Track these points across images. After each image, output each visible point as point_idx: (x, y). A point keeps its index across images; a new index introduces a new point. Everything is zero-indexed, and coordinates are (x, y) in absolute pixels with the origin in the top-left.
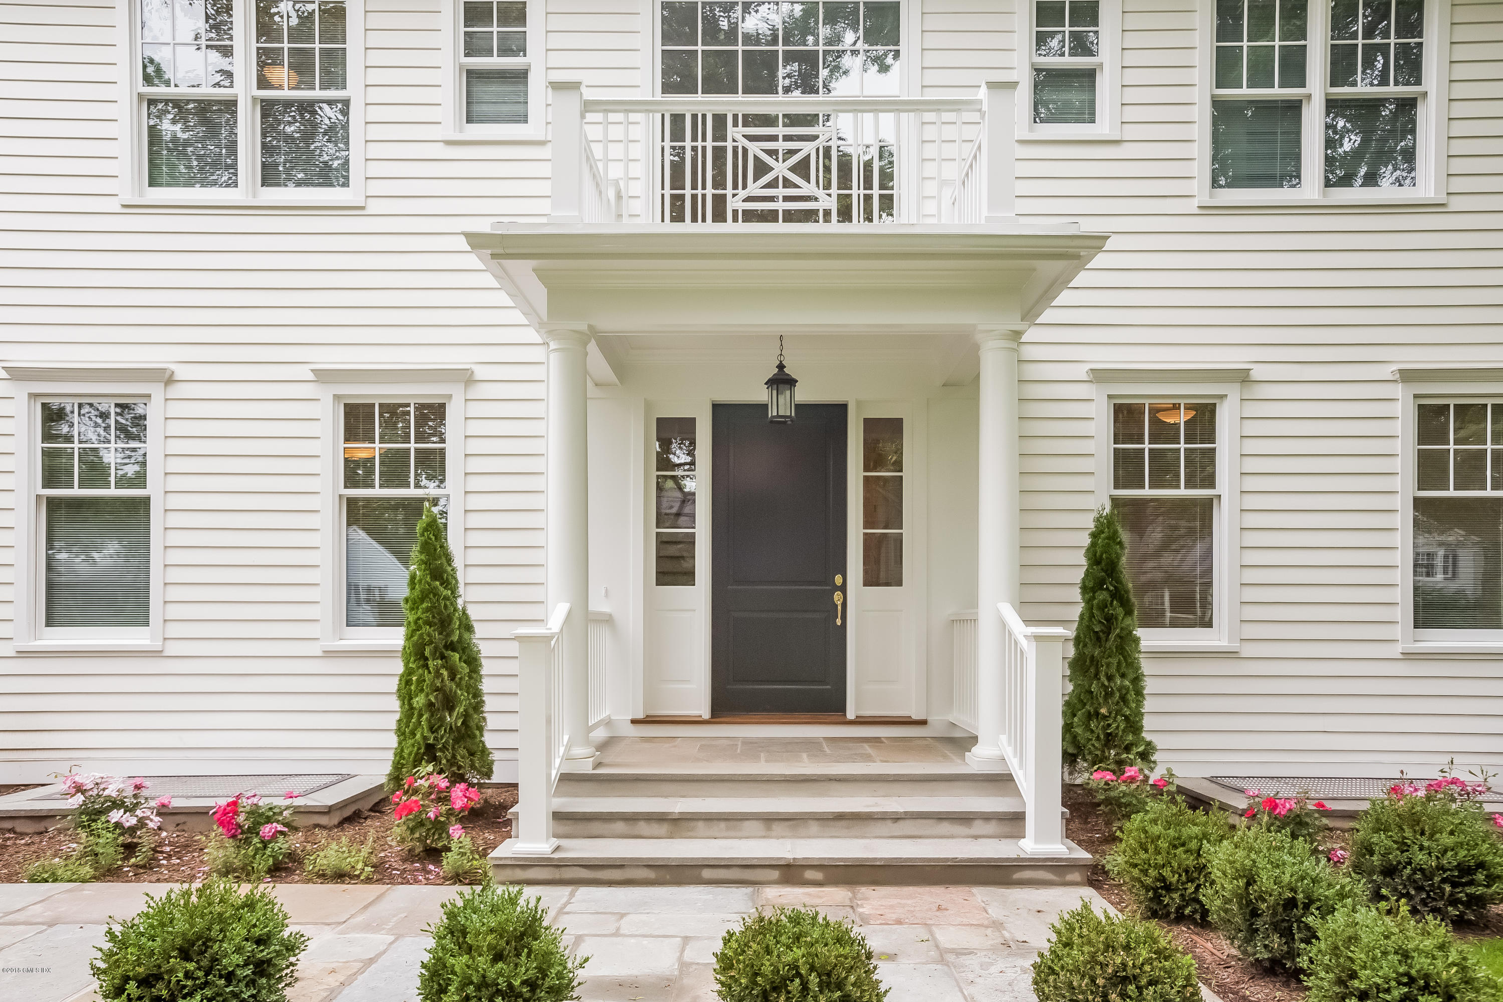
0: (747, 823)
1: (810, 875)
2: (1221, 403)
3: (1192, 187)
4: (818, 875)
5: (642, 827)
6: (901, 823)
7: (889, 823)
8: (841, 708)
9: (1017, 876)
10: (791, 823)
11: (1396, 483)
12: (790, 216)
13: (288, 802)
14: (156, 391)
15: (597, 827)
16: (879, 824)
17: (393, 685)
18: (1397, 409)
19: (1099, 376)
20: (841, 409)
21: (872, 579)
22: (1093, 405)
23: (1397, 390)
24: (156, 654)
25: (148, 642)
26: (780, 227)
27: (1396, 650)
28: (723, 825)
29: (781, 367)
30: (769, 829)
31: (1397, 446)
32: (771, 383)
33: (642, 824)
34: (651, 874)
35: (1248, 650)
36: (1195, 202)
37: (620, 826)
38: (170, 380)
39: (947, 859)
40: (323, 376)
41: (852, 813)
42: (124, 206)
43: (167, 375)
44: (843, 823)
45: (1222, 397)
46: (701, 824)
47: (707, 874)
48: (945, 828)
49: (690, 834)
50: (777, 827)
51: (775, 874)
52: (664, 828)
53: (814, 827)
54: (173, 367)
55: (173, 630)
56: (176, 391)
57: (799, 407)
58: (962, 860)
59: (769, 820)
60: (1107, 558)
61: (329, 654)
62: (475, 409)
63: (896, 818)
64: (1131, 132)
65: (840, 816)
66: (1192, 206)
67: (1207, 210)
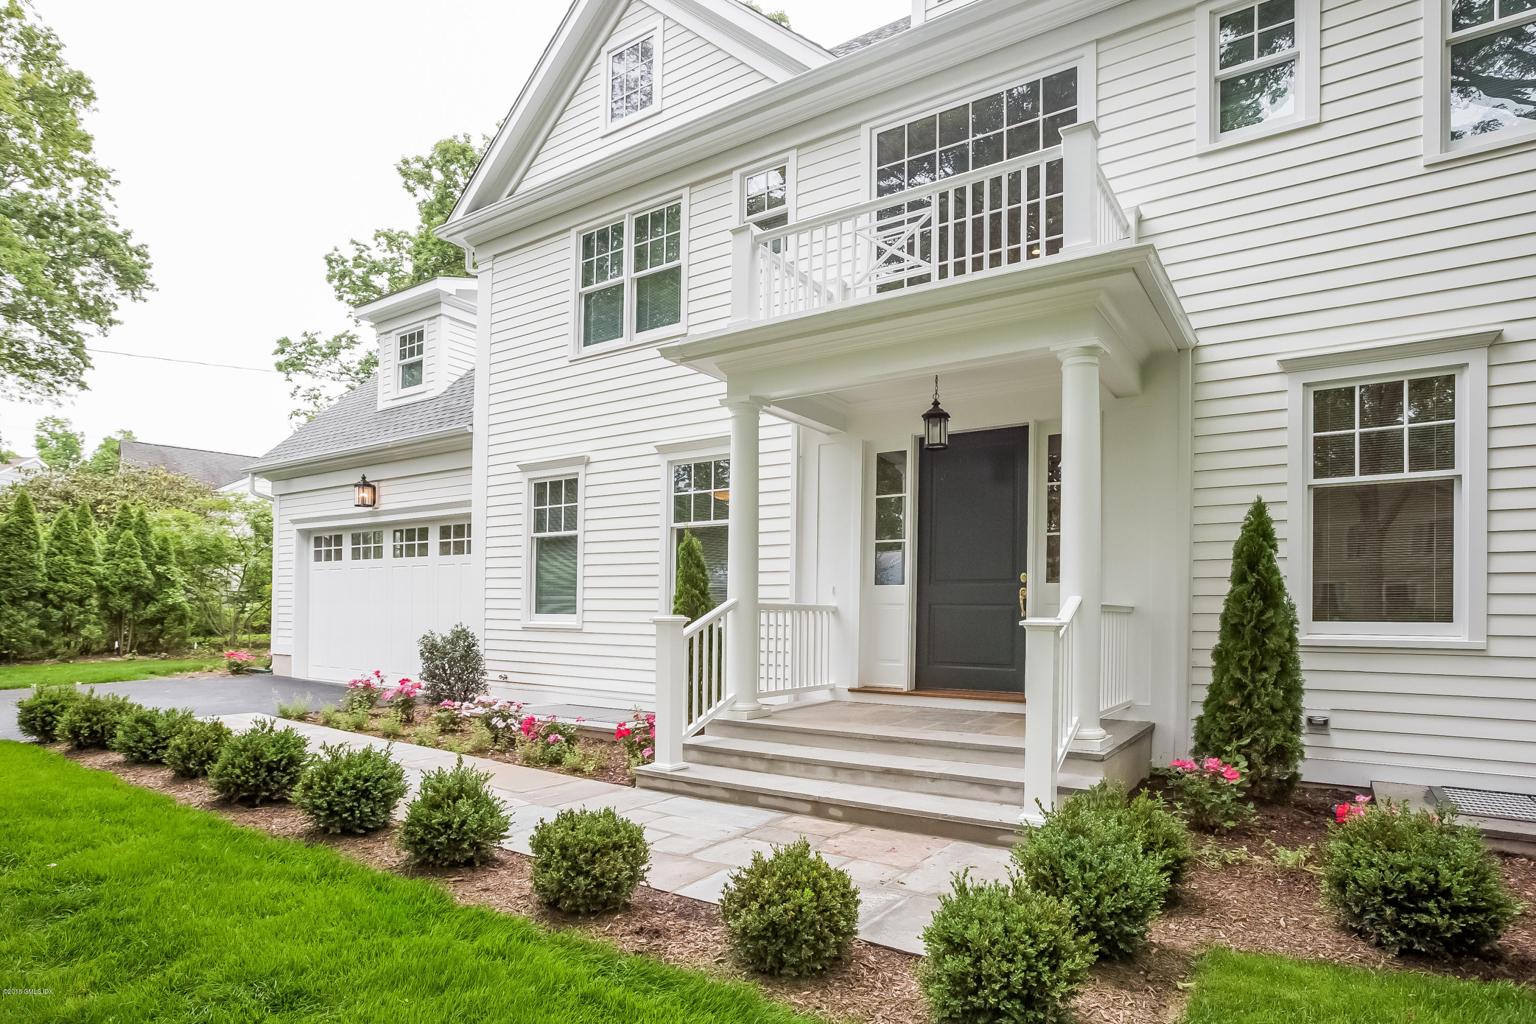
0: (820, 768)
1: (833, 811)
2: (1462, 373)
3: (1417, 148)
4: (839, 813)
5: (750, 763)
6: (938, 783)
7: (928, 781)
9: (1002, 838)
10: (850, 772)
12: (912, 282)
13: (578, 723)
14: (580, 470)
15: (722, 759)
16: (920, 781)
19: (1290, 366)
20: (1022, 430)
22: (1285, 396)
24: (579, 631)
25: (575, 623)
26: (907, 290)
28: (803, 767)
29: (936, 404)
30: (835, 775)
32: (928, 417)
33: (750, 760)
34: (726, 795)
35: (1498, 649)
36: (1421, 162)
37: (735, 760)
38: (588, 463)
39: (938, 815)
41: (897, 770)
42: (571, 361)
43: (586, 460)
44: (891, 777)
45: (1463, 366)
46: (788, 765)
47: (762, 800)
48: (976, 791)
49: (781, 771)
50: (842, 774)
51: (808, 808)
52: (763, 765)
53: (869, 778)
54: (588, 454)
55: (588, 616)
56: (593, 468)
57: (951, 437)
58: (950, 817)
59: (837, 768)
60: (1247, 550)
63: (935, 778)
64: (1330, 112)
65: (888, 771)
66: (1417, 167)
67: (1438, 167)
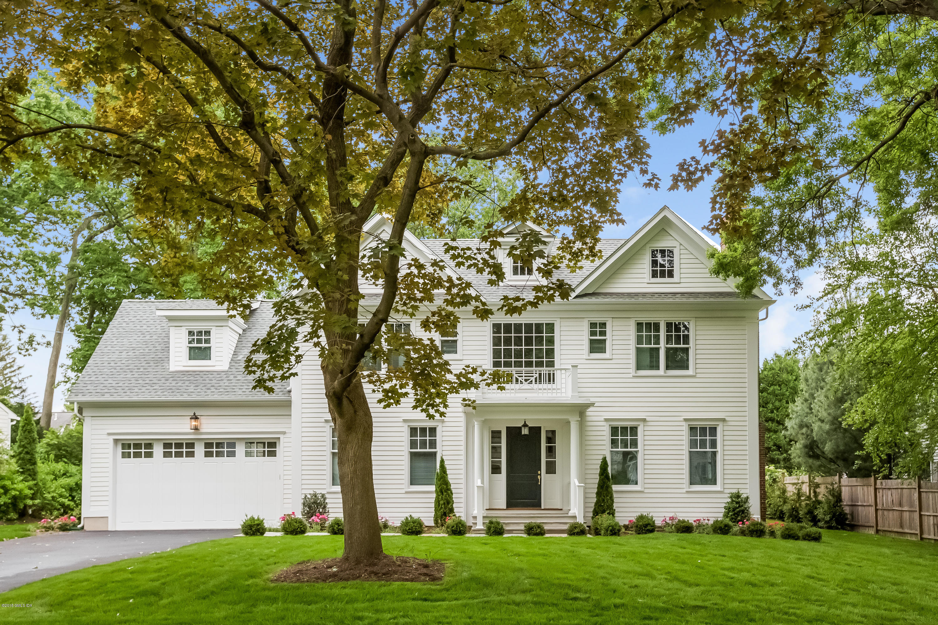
3: (631, 371)
8: (540, 506)
11: (684, 447)
17: (433, 500)
18: (684, 428)
19: (606, 420)
20: (540, 428)
21: (548, 472)
22: (606, 427)
23: (684, 423)
27: (684, 491)
31: (684, 438)
35: (646, 491)
40: (405, 421)
45: (639, 425)
48: (562, 525)
57: (530, 428)
60: (604, 468)
61: (407, 493)
62: (444, 429)
64: (616, 356)
66: (631, 376)
67: (634, 377)
